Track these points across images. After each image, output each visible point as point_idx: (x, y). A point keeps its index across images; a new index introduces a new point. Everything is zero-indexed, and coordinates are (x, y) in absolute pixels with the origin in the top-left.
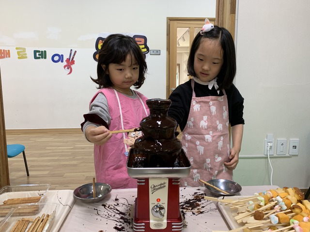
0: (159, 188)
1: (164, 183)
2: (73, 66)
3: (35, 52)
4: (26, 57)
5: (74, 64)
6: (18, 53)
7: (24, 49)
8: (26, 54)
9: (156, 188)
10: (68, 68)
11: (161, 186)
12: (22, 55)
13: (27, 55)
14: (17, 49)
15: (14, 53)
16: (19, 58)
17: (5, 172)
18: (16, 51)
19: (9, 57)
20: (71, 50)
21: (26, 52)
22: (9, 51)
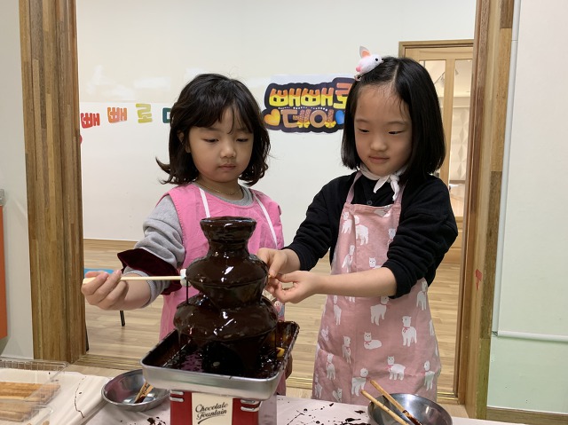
0: (213, 414)
1: (224, 405)
3: (165, 111)
4: (150, 120)
6: (139, 112)
7: (149, 107)
8: (150, 115)
9: (207, 412)
11: (217, 411)
12: (144, 118)
13: (153, 117)
14: (138, 106)
15: (132, 114)
16: (140, 121)
17: (79, 318)
18: (137, 109)
19: (126, 119)
21: (151, 112)
22: (125, 109)
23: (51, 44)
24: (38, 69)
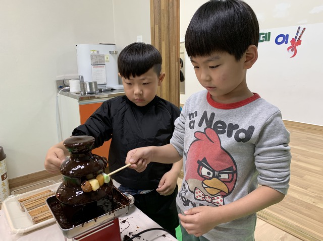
2: (298, 48)
5: (300, 44)
10: (292, 51)
20: (299, 28)
23: (166, 15)
24: (158, 30)
